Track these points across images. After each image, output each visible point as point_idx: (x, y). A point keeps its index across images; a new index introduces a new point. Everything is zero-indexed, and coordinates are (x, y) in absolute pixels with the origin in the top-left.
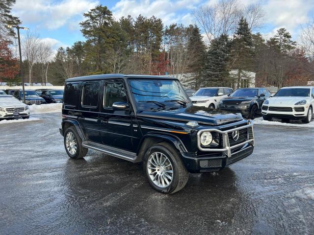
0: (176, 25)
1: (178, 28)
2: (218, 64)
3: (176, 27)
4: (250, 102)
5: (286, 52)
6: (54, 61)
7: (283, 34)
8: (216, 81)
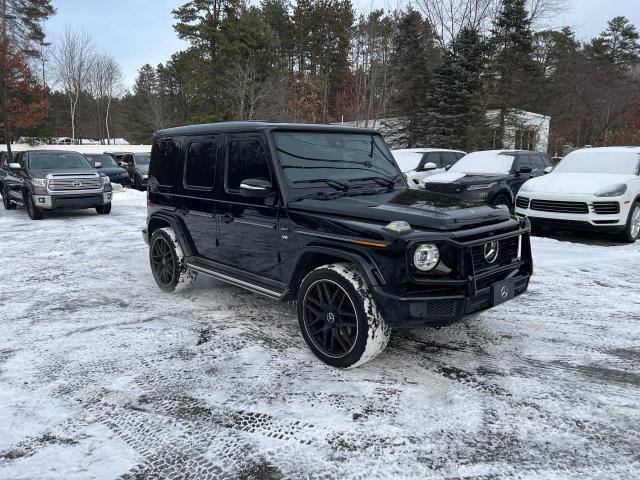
0: (382, 12)
1: (386, 19)
2: (454, 97)
3: (381, 18)
4: (490, 186)
5: (625, 69)
6: (133, 93)
7: (621, 29)
8: (449, 134)
